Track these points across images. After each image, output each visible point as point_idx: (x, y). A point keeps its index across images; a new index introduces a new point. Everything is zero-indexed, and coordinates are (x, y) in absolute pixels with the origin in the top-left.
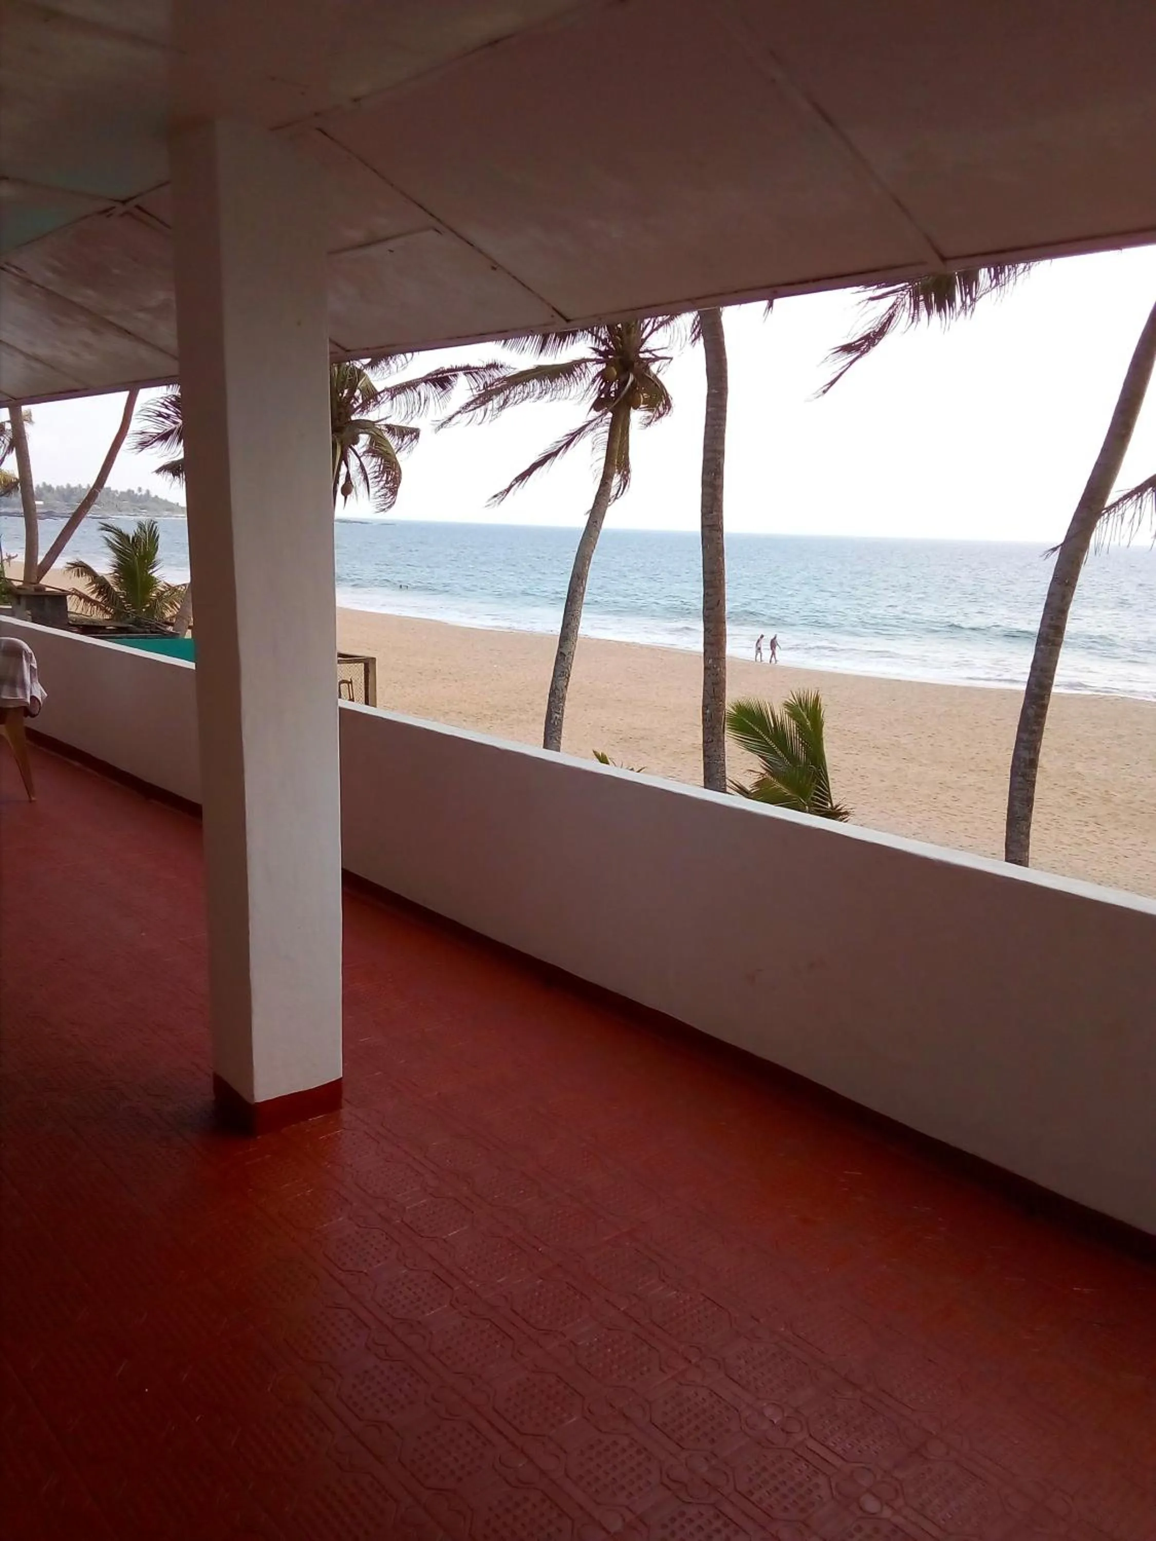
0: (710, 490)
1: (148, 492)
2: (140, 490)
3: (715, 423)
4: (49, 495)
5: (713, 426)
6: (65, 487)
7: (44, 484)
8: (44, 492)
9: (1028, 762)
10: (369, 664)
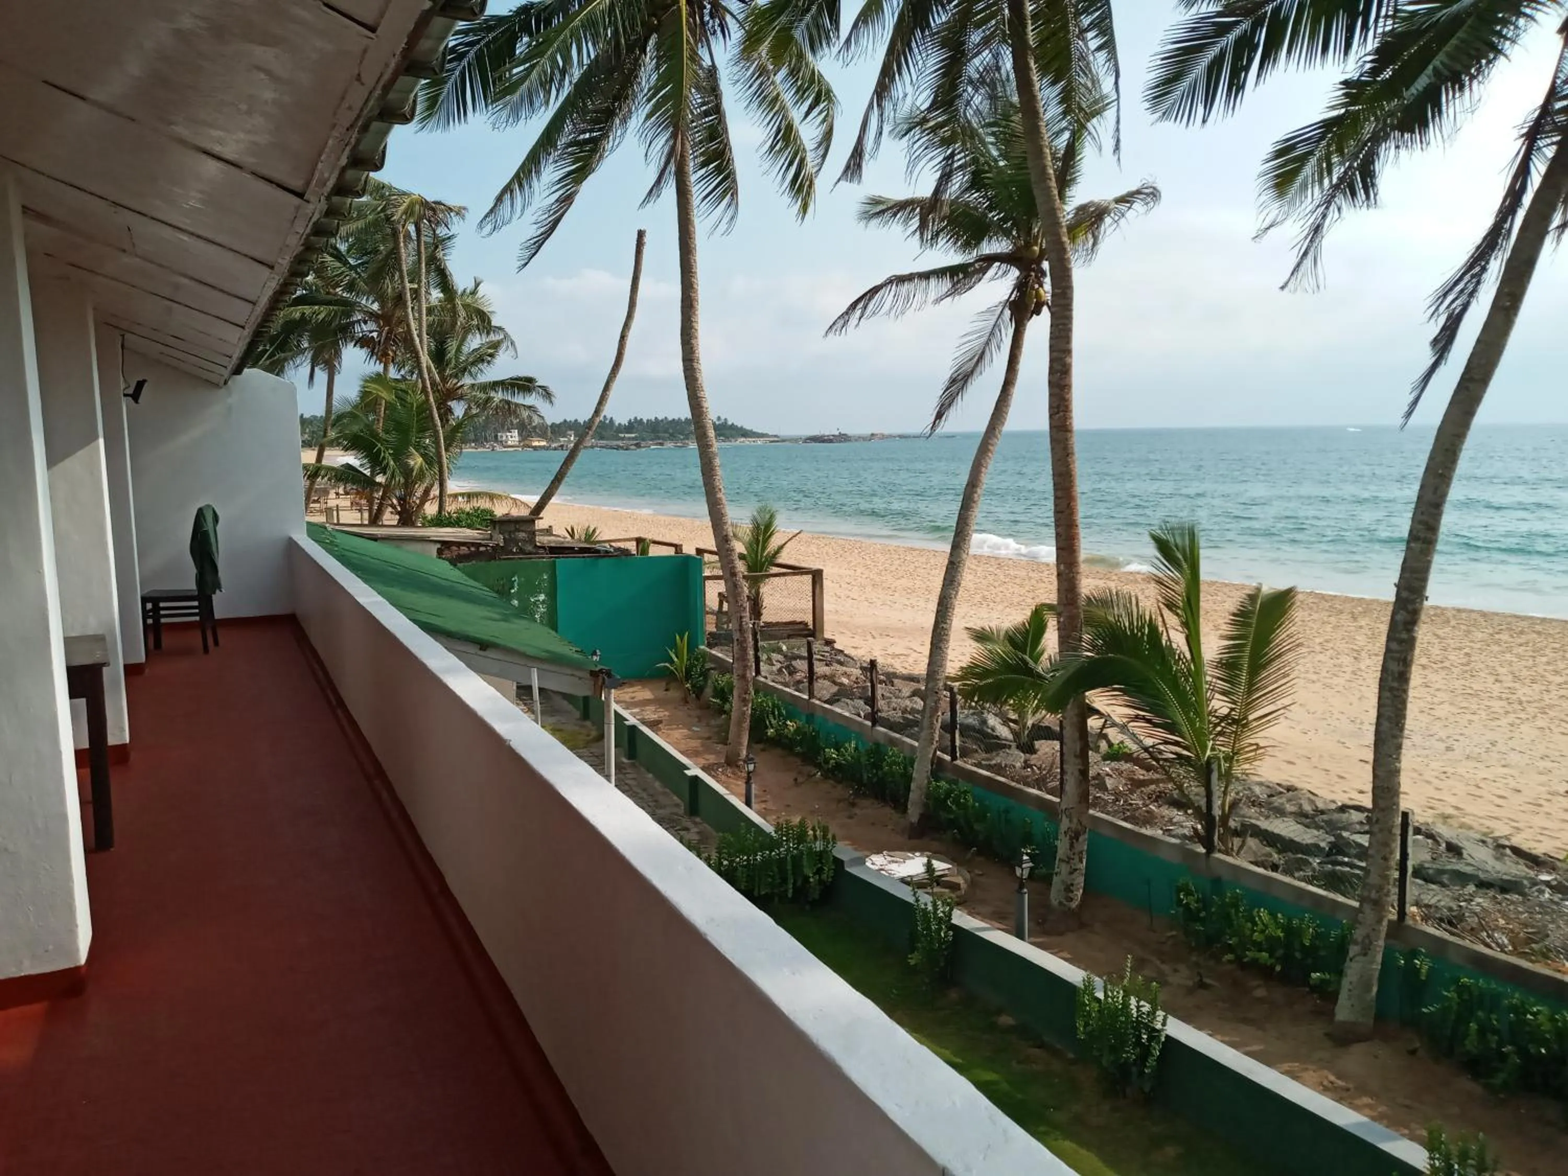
0: (1057, 391)
1: (726, 419)
2: (719, 418)
3: (1059, 322)
4: (640, 428)
5: (1058, 325)
6: (653, 419)
7: (636, 418)
8: (635, 425)
9: (1396, 675)
10: (817, 576)
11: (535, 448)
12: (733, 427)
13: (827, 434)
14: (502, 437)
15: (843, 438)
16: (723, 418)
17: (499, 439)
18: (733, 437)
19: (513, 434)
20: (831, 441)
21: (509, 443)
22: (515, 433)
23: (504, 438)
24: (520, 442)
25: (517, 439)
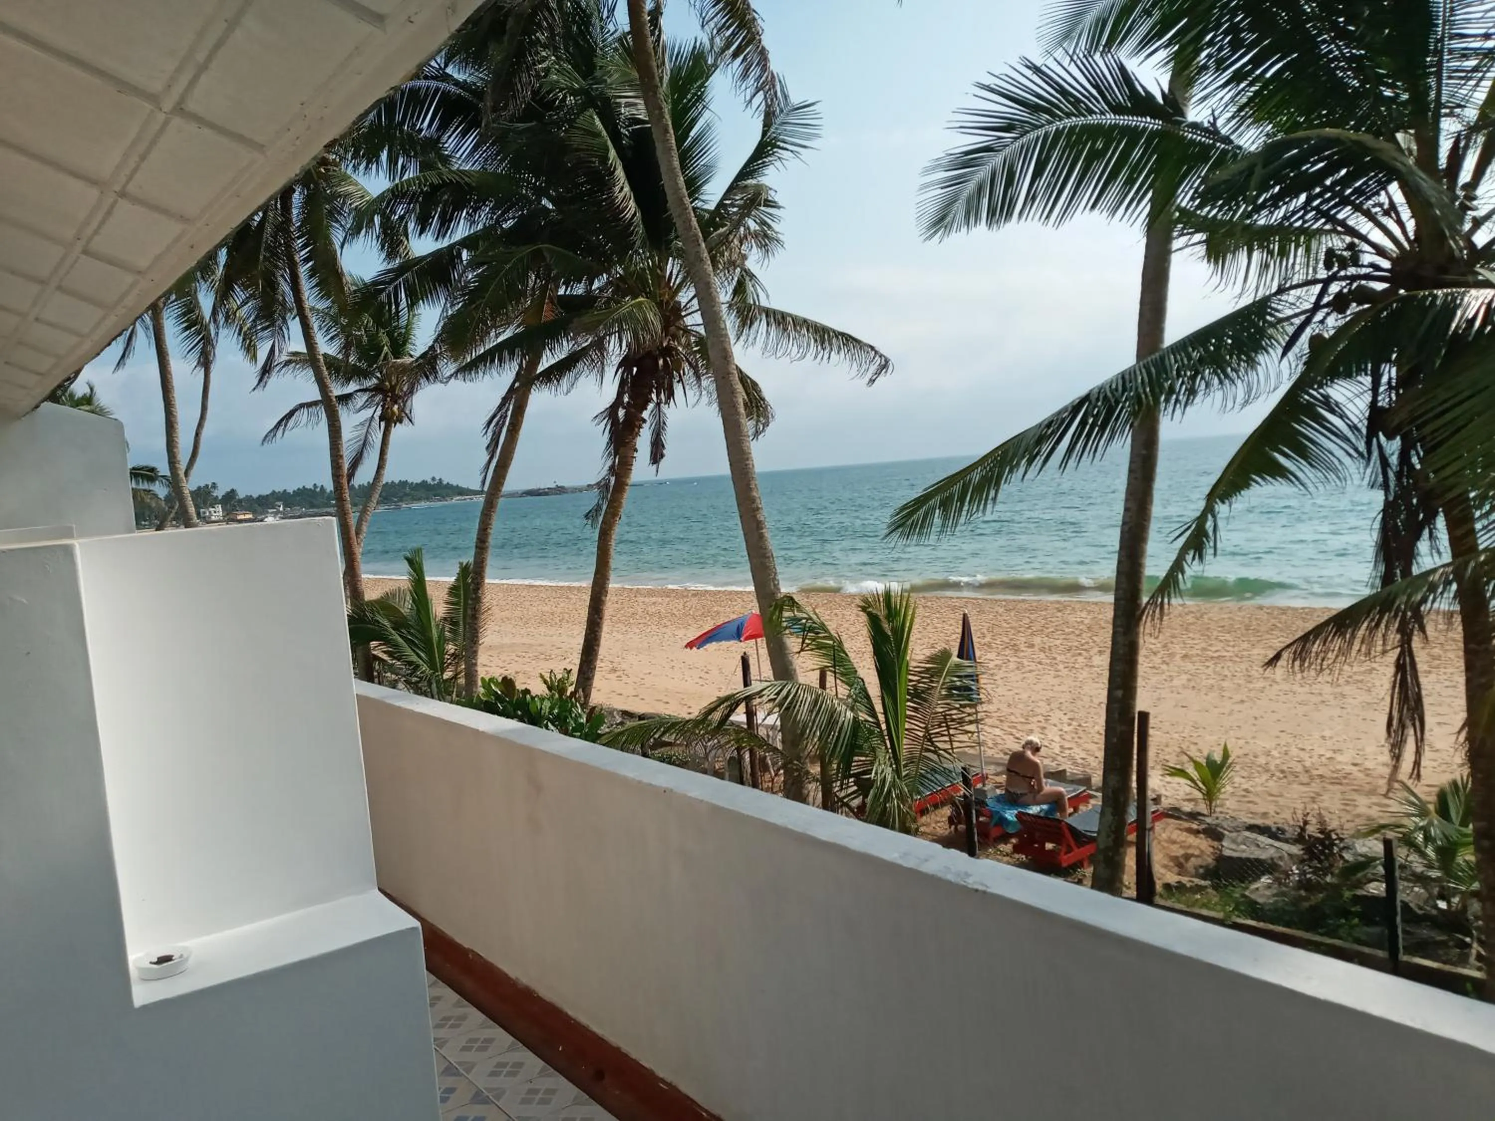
1: (440, 480)
2: (433, 479)
11: (240, 521)
12: (449, 486)
13: (542, 487)
14: (204, 513)
15: (560, 490)
16: (437, 478)
17: (202, 515)
18: (448, 495)
19: (217, 510)
20: (546, 494)
21: (213, 518)
22: (219, 508)
23: (208, 514)
24: (223, 516)
25: (221, 514)
